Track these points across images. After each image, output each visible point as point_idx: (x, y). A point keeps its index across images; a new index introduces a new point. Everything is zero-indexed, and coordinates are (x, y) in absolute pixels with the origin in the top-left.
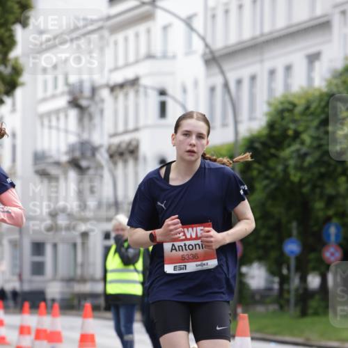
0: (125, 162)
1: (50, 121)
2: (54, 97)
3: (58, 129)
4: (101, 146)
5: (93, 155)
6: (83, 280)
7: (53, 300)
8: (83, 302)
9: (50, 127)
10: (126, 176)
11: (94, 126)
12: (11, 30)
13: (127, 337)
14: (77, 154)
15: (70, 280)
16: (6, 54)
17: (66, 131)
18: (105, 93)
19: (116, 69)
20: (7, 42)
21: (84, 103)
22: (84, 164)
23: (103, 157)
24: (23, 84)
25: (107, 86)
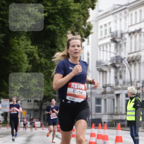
0: (135, 64)
1: (103, 48)
2: (105, 38)
3: (107, 51)
4: (125, 58)
5: (122, 62)
6: (117, 114)
7: (105, 123)
8: (117, 123)
9: (103, 51)
10: (135, 70)
11: (122, 49)
12: (87, 10)
13: (136, 138)
14: (115, 62)
15: (112, 114)
16: (85, 21)
17: (110, 52)
18: (127, 36)
19: (131, 25)
20: (86, 15)
21: (118, 40)
22: (117, 65)
23: (125, 62)
24: (92, 33)
25: (128, 32)
